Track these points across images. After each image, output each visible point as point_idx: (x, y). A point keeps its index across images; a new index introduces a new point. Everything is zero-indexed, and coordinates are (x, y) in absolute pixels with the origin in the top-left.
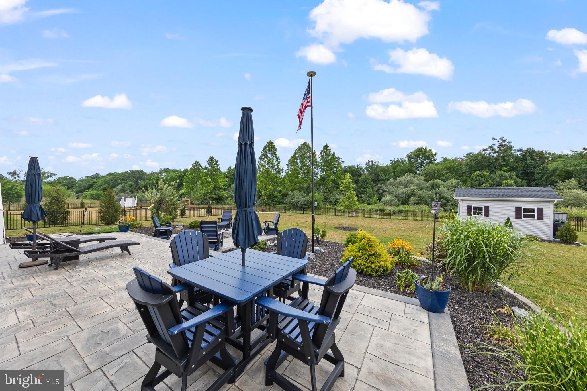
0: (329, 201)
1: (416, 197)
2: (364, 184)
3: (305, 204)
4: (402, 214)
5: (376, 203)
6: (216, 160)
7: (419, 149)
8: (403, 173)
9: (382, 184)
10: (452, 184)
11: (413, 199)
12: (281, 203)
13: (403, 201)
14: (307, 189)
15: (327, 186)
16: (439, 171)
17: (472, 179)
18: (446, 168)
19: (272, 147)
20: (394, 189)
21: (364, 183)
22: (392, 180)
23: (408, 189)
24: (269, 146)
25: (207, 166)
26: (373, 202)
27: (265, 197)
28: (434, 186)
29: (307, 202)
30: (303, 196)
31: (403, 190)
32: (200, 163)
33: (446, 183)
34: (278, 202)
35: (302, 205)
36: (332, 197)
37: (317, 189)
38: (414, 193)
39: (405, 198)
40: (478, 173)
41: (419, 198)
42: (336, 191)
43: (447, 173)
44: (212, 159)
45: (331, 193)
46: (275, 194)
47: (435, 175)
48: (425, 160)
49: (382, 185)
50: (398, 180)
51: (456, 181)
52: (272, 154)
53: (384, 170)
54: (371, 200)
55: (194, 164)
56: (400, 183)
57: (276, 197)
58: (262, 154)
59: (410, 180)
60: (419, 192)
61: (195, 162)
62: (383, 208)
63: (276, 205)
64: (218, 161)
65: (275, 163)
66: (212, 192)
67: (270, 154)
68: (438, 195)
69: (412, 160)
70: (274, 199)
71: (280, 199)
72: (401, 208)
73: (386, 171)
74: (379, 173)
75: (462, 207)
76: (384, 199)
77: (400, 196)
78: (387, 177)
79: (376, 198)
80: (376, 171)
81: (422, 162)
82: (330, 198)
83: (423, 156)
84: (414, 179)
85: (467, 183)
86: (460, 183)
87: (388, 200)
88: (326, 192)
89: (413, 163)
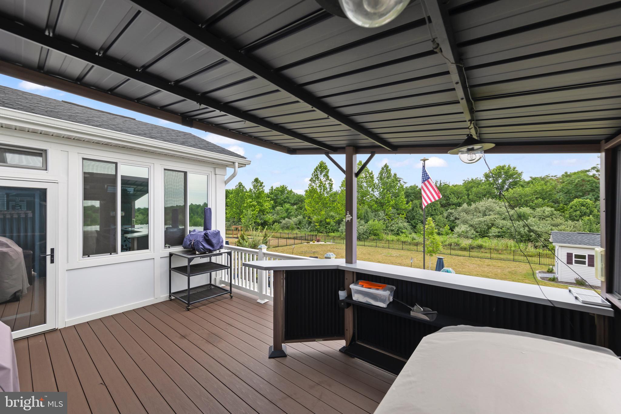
0: (390, 229)
1: (497, 227)
2: (432, 211)
3: (364, 234)
4: (482, 250)
5: (447, 234)
6: (261, 182)
7: (501, 167)
8: (480, 197)
9: (452, 209)
10: (544, 212)
11: (494, 231)
12: (335, 230)
13: (481, 232)
14: (365, 216)
15: (386, 212)
16: (526, 195)
17: (571, 208)
18: (536, 191)
19: (324, 168)
20: (469, 217)
21: (432, 208)
22: (465, 205)
23: (487, 218)
24: (321, 167)
25: (252, 188)
26: (444, 233)
27: (317, 224)
28: (521, 217)
29: (366, 232)
30: (361, 224)
31: (482, 219)
32: (244, 184)
33: (535, 212)
34: (331, 229)
35: (360, 235)
36: (394, 225)
37: (376, 215)
38: (495, 222)
39: (484, 228)
40: (579, 202)
41: (502, 229)
42: (398, 218)
43: (537, 198)
44: (256, 180)
45: (392, 220)
46: (328, 220)
47: (521, 201)
48: (508, 180)
49: (453, 211)
50: (474, 205)
51: (549, 209)
52: (324, 176)
53: (456, 191)
54: (441, 229)
55: (237, 185)
56: (477, 210)
57: (328, 224)
58: (313, 175)
59: (489, 206)
60: (501, 222)
61: (238, 184)
62: (458, 241)
63: (329, 232)
64: (262, 183)
65: (328, 186)
66: (257, 217)
67: (322, 175)
68: (527, 228)
69: (491, 179)
70: (327, 226)
71: (333, 226)
72: (480, 241)
73: (458, 193)
74: (450, 196)
75: (561, 253)
76: (457, 229)
77: (477, 226)
78: (459, 200)
79: (447, 227)
80: (446, 194)
81: (504, 182)
82: (391, 226)
83: (505, 175)
84: (495, 205)
85: (564, 212)
86: (555, 212)
87: (463, 232)
88: (386, 219)
89: (492, 184)
